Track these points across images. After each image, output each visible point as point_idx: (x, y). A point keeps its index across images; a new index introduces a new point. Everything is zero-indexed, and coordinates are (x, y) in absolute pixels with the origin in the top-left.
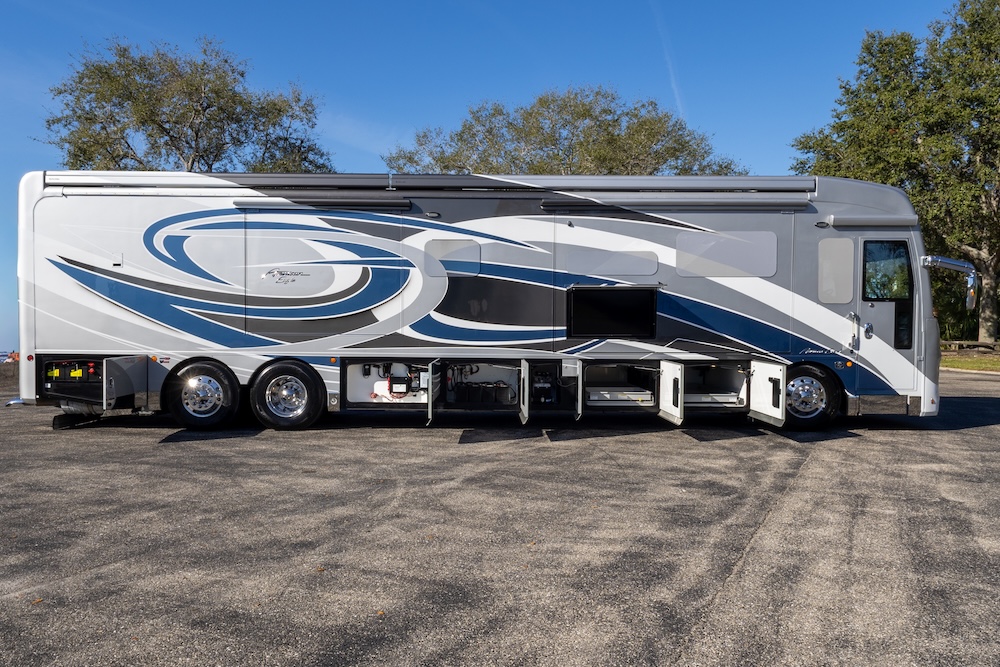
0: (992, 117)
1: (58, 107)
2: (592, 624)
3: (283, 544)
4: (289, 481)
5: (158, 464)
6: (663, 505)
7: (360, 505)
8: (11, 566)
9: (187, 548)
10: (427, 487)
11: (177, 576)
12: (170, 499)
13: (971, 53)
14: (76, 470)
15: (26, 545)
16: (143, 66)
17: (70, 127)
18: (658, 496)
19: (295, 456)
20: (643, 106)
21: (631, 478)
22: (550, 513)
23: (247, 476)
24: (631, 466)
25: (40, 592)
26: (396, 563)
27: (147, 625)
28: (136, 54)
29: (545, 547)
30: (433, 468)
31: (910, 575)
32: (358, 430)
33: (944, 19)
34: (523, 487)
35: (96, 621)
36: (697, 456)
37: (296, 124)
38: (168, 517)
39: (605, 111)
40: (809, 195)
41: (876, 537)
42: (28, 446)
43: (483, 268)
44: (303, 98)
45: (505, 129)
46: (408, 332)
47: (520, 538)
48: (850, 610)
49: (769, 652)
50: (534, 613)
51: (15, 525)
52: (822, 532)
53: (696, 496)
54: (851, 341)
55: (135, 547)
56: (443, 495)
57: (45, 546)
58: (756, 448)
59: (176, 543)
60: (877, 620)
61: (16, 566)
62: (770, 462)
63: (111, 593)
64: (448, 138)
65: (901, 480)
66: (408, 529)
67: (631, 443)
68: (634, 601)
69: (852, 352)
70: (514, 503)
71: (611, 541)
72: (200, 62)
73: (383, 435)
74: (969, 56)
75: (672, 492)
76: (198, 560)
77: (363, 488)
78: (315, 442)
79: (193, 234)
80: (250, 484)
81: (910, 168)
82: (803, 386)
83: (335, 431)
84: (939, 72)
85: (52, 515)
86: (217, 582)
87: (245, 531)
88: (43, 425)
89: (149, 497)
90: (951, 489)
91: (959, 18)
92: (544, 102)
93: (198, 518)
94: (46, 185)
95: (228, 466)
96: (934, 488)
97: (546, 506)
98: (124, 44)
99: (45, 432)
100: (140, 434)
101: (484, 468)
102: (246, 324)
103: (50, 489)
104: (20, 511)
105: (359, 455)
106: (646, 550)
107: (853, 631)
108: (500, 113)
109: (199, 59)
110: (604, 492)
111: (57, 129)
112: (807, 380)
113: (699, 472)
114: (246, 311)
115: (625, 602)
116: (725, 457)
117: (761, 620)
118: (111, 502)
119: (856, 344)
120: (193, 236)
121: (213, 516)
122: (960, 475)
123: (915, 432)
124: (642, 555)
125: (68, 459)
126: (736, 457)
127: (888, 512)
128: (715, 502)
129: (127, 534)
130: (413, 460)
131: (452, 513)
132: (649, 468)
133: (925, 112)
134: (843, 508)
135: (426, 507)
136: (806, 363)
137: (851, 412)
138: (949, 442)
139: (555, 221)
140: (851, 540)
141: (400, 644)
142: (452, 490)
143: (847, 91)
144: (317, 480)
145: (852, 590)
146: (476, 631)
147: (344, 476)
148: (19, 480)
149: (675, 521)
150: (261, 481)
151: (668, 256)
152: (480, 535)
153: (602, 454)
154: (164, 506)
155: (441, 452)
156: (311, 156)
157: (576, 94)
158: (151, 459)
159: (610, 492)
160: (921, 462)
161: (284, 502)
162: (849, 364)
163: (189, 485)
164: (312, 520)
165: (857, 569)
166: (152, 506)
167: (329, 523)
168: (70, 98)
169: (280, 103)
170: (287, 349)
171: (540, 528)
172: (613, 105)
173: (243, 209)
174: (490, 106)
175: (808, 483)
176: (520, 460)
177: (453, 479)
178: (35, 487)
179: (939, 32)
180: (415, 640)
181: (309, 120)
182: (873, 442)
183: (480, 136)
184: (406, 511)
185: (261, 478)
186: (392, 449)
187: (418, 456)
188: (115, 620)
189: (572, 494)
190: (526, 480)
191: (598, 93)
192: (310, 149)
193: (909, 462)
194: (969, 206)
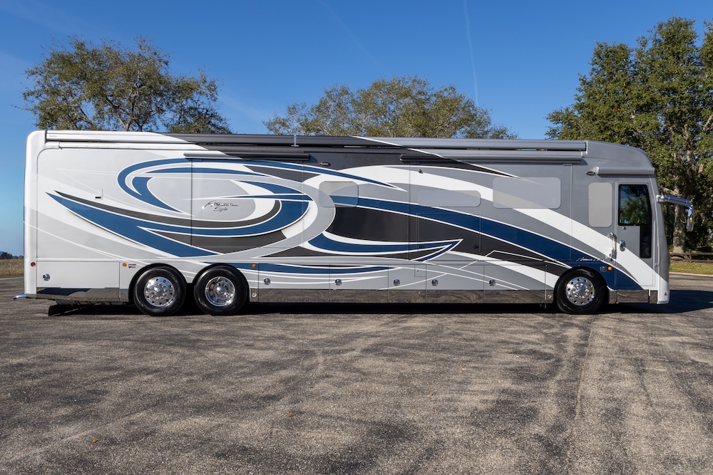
0: (682, 102)
1: (32, 83)
2: (498, 451)
3: (255, 397)
4: (238, 352)
5: (138, 341)
6: (508, 367)
7: (297, 369)
8: (63, 415)
9: (186, 401)
10: (338, 356)
11: (189, 421)
12: (159, 366)
13: (667, 58)
14: (78, 345)
15: (68, 401)
16: (94, 56)
17: (40, 98)
18: (502, 361)
19: (233, 334)
20: (446, 90)
21: (477, 348)
22: (433, 373)
23: (206, 348)
24: (473, 340)
25: (93, 434)
26: (342, 410)
27: (185, 457)
28: (89, 48)
29: (440, 397)
30: (336, 342)
31: (696, 414)
32: (271, 315)
33: (648, 36)
34: (406, 355)
35: (146, 455)
36: (515, 332)
37: (203, 99)
38: (162, 379)
39: (420, 93)
40: (582, 153)
41: (661, 388)
42: (36, 328)
43: (361, 201)
44: (208, 80)
45: (349, 104)
46: (307, 246)
47: (420, 391)
48: (668, 438)
49: (626, 468)
50: (455, 444)
51: (53, 386)
52: (622, 384)
53: (527, 360)
54: (611, 253)
55: (148, 401)
56: (351, 361)
57: (82, 401)
58: (553, 326)
59: (176, 397)
60: (688, 445)
61: (66, 416)
62: (566, 337)
63: (147, 435)
64: (309, 110)
65: (660, 348)
66: (340, 385)
67: (467, 323)
68: (519, 435)
69: (612, 260)
70: (405, 366)
71: (484, 393)
72: (137, 54)
73: (291, 319)
74: (665, 61)
75: (509, 357)
76: (199, 410)
77: (292, 357)
78: (243, 324)
79: (154, 176)
80: (211, 354)
81: (628, 135)
82: (579, 284)
83: (255, 316)
84: (645, 71)
85: (77, 378)
86: (220, 425)
87: (223, 388)
88: (39, 313)
89: (143, 364)
90: (696, 354)
91: (657, 35)
92: (377, 86)
93: (185, 379)
94: (47, 140)
95: (189, 341)
96: (684, 353)
97: (428, 368)
98: (81, 40)
99: (44, 318)
100: (114, 319)
101: (372, 341)
102: (192, 240)
103: (66, 360)
104: (52, 376)
105: (279, 333)
106: (510, 398)
107: (676, 452)
108: (347, 93)
109: (136, 51)
110: (463, 358)
111: (32, 100)
112: (581, 279)
113: (522, 344)
114: (192, 231)
115: (513, 435)
116: (535, 333)
117: (611, 446)
118: (116, 369)
119: (614, 254)
120: (154, 178)
121: (195, 377)
122: (697, 344)
123: (654, 315)
124: (510, 402)
125: (71, 338)
126: (542, 333)
127: (661, 370)
128: (541, 365)
129: (138, 392)
130: (319, 337)
131: (364, 374)
132: (487, 340)
133: (638, 98)
134: (631, 368)
135: (344, 369)
136: (581, 268)
137: (611, 301)
138: (679, 321)
139: (410, 169)
140: (645, 390)
141: (371, 467)
142: (357, 358)
143: (584, 82)
144: (257, 351)
145: (662, 423)
146: (421, 457)
147: (276, 349)
148: (41, 353)
149: (521, 378)
150: (219, 352)
151: (487, 194)
152: (391, 389)
153: (449, 331)
154: (156, 371)
155: (336, 331)
156: (213, 121)
157: (399, 81)
158: (131, 337)
159: (468, 358)
160: (667, 336)
161: (241, 367)
162: (610, 268)
163: (168, 356)
164: (267, 380)
165: (659, 410)
166: (147, 371)
167: (281, 382)
168: (40, 77)
169: (192, 84)
170: (221, 257)
171: (430, 384)
172: (425, 89)
173: (191, 159)
174: (339, 88)
175: (599, 350)
176: (394, 335)
177: (354, 350)
178: (55, 358)
179: (644, 44)
180: (381, 464)
181: (212, 96)
182: (629, 321)
183: (332, 109)
184: (332, 373)
185: (217, 350)
186: (301, 329)
187: (321, 333)
188: (159, 454)
189: (441, 360)
190: (406, 350)
191: (414, 81)
192: (212, 116)
193: (659, 335)
194: (668, 161)
